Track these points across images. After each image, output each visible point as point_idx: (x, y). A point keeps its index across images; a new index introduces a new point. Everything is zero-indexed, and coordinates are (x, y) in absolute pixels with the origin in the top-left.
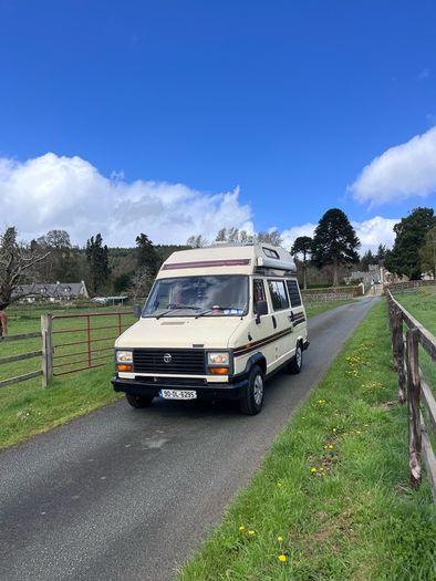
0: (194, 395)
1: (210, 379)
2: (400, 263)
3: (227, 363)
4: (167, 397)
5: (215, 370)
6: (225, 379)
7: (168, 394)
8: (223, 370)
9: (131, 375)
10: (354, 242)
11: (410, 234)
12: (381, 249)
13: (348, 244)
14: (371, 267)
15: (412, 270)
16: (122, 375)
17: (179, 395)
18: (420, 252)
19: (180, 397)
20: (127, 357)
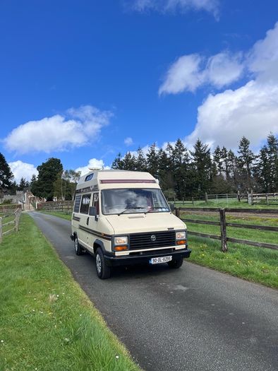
0: (171, 258)
1: (177, 247)
2: (41, 190)
3: (185, 238)
4: (155, 263)
5: (179, 242)
6: (184, 247)
7: (154, 261)
8: (183, 242)
10: (9, 175)
11: (47, 173)
12: (23, 182)
13: (5, 176)
14: (18, 192)
15: (49, 195)
18: (54, 184)
19: (162, 261)
20: (124, 240)
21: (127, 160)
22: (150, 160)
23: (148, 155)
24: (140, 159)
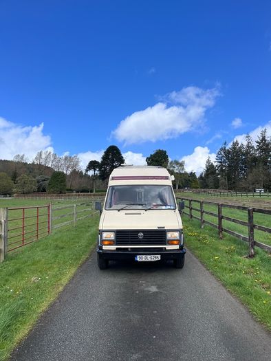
0: (159, 257)
1: (168, 247)
3: (178, 238)
4: (141, 260)
5: (171, 242)
6: (177, 247)
7: (141, 258)
8: (175, 242)
9: (113, 248)
16: (105, 248)
17: (149, 258)
19: (150, 260)
21: (234, 148)
22: (260, 148)
23: (257, 142)
24: (248, 146)
